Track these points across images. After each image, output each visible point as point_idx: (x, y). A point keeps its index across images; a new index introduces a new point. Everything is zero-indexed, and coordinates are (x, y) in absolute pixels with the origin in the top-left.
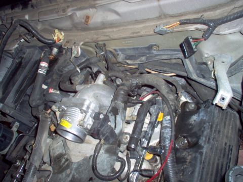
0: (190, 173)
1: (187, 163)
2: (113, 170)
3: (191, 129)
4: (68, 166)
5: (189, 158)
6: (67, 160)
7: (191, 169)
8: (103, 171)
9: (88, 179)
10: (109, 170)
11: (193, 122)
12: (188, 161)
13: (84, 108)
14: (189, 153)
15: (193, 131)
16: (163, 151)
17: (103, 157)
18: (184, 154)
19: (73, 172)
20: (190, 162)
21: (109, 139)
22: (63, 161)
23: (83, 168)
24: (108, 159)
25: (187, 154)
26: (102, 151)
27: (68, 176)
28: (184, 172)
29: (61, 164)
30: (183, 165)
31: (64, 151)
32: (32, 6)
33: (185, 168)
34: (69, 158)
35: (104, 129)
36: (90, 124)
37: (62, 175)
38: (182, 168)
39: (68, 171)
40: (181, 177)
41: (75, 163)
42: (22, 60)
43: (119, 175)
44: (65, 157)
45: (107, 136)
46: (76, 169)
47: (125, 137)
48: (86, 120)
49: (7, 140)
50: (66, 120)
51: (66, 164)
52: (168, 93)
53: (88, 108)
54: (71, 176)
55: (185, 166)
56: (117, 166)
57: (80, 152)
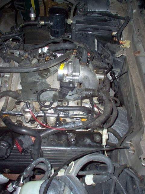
0: (52, 144)
1: (58, 142)
2: (45, 102)
3: (81, 140)
4: (43, 77)
5: (62, 142)
6: (47, 75)
7: (55, 144)
8: (43, 97)
9: (37, 90)
10: (43, 100)
11: (85, 140)
12: (60, 142)
13: (74, 74)
14: (65, 141)
15: (79, 141)
16: (58, 125)
17: (51, 94)
18: (64, 139)
19: (40, 81)
20: (59, 143)
21: (61, 94)
22: (46, 73)
23: (43, 85)
24: (50, 97)
25: (64, 141)
26: (54, 92)
27: (38, 79)
28: (53, 141)
29: (44, 73)
30: (57, 140)
31: (52, 72)
32: (141, 12)
33: (55, 141)
34: (48, 76)
35: (65, 89)
36: (66, 81)
37: (38, 76)
38: (55, 139)
39: (40, 78)
40: (50, 140)
41: (46, 80)
42: (109, 20)
43: (43, 106)
44: (48, 74)
45: (62, 92)
46: (42, 82)
47: (65, 103)
48: (67, 77)
49: (56, 35)
50: (64, 66)
51: (44, 75)
52: (100, 120)
53: (75, 76)
54: (38, 81)
55: (56, 141)
56: (47, 104)
57: (53, 80)
